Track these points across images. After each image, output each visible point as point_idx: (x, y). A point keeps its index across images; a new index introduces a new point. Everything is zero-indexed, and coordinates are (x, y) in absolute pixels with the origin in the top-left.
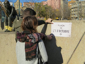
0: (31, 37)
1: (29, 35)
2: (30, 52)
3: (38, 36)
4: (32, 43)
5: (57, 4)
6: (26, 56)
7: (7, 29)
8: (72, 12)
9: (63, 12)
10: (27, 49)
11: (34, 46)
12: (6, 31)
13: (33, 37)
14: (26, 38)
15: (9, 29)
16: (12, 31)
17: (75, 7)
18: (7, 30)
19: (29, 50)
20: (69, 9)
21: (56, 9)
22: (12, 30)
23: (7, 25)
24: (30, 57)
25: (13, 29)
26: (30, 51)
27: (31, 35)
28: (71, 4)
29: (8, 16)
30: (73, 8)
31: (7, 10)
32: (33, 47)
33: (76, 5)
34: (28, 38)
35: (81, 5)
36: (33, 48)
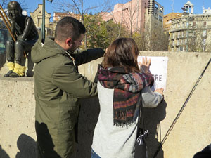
0: (128, 81)
1: (124, 76)
2: (124, 108)
3: (143, 79)
4: (131, 92)
5: (137, 18)
6: (114, 117)
7: (10, 69)
8: (173, 40)
9: (151, 40)
10: (117, 103)
11: (134, 98)
12: (8, 76)
13: (132, 81)
14: (119, 81)
15: (15, 71)
16: (24, 76)
17: (180, 29)
18: (12, 72)
19: (123, 104)
20: (165, 33)
21: (133, 30)
22: (24, 73)
23: (12, 60)
24: (123, 119)
25: (26, 71)
26: (125, 106)
27: (129, 77)
28: (170, 22)
29: (16, 40)
30: (174, 32)
31: (14, 23)
32: (130, 100)
33: (181, 25)
34: (122, 82)
35: (194, 24)
36: (130, 102)
